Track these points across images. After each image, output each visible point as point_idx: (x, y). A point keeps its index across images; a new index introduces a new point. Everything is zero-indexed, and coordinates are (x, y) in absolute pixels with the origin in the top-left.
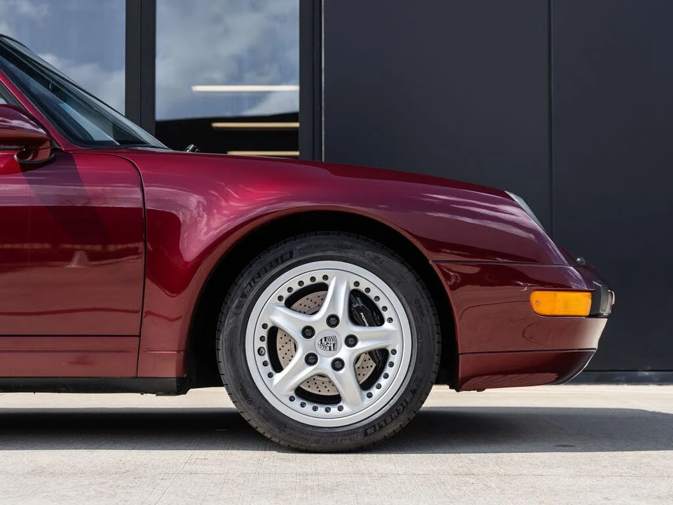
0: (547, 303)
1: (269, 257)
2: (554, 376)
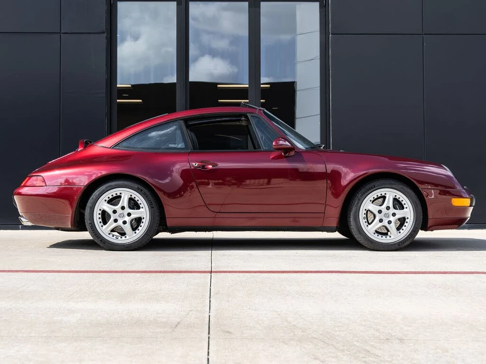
0: (457, 202)
1: (368, 187)
2: (457, 226)
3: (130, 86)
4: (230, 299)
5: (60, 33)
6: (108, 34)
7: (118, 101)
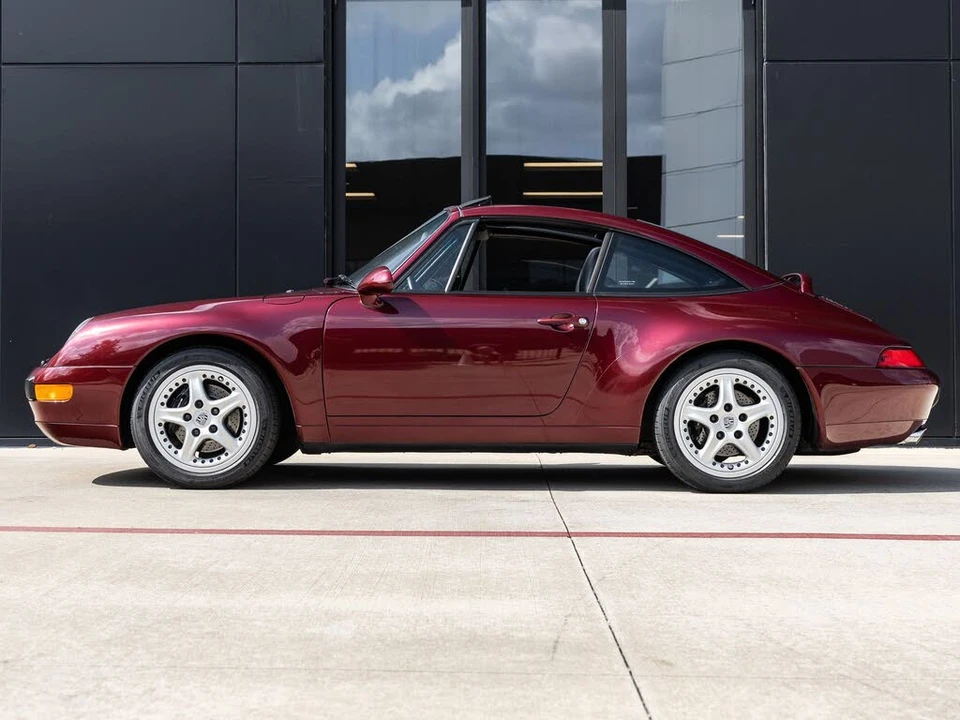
3: (354, 165)
4: (634, 592)
5: (235, 63)
6: (326, 64)
7: (347, 194)
